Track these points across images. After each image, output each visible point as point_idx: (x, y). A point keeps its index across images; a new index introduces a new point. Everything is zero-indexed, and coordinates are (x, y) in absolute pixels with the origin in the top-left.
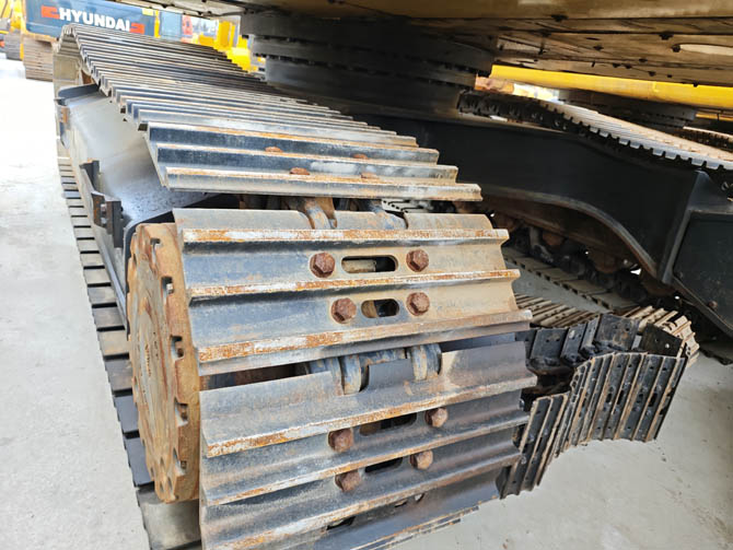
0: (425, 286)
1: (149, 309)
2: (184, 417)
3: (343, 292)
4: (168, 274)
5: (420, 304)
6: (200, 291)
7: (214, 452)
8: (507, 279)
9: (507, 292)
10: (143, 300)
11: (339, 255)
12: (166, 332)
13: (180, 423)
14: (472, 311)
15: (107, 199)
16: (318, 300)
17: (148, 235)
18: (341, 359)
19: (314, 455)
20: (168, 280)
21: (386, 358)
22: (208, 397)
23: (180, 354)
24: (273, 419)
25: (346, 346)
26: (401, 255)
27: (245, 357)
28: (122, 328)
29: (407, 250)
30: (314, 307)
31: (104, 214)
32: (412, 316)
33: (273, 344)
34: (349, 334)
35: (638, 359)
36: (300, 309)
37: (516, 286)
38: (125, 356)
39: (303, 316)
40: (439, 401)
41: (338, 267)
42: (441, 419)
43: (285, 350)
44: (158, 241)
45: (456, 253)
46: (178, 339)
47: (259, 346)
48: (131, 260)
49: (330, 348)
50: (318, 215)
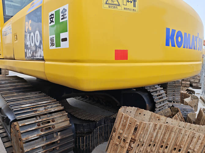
0: (54, 124)
1: (15, 136)
2: (22, 150)
3: (42, 128)
4: (18, 130)
5: (54, 127)
6: (22, 132)
7: (25, 151)
8: (68, 120)
9: (69, 122)
10: (14, 134)
11: (41, 123)
12: (18, 138)
13: (21, 151)
14: (62, 126)
15: (5, 117)
16: (39, 129)
17: (14, 124)
18: (42, 136)
19: (40, 150)
20: (18, 131)
21: (50, 135)
22: (24, 145)
23: (21, 141)
24: (33, 146)
25: (43, 135)
26: (51, 120)
27: (28, 139)
28: (10, 141)
29: (52, 120)
30: (38, 131)
31: (5, 120)
32: (53, 129)
33: (32, 136)
34: (43, 133)
35: (108, 125)
36: (36, 131)
37: (70, 120)
38: (12, 146)
39: (36, 132)
40: (57, 139)
41: (41, 124)
42: (59, 142)
43: (34, 137)
44: (16, 125)
45: (60, 118)
46: (20, 139)
47: (30, 137)
48: (11, 128)
49: (40, 135)
50: (38, 118)
